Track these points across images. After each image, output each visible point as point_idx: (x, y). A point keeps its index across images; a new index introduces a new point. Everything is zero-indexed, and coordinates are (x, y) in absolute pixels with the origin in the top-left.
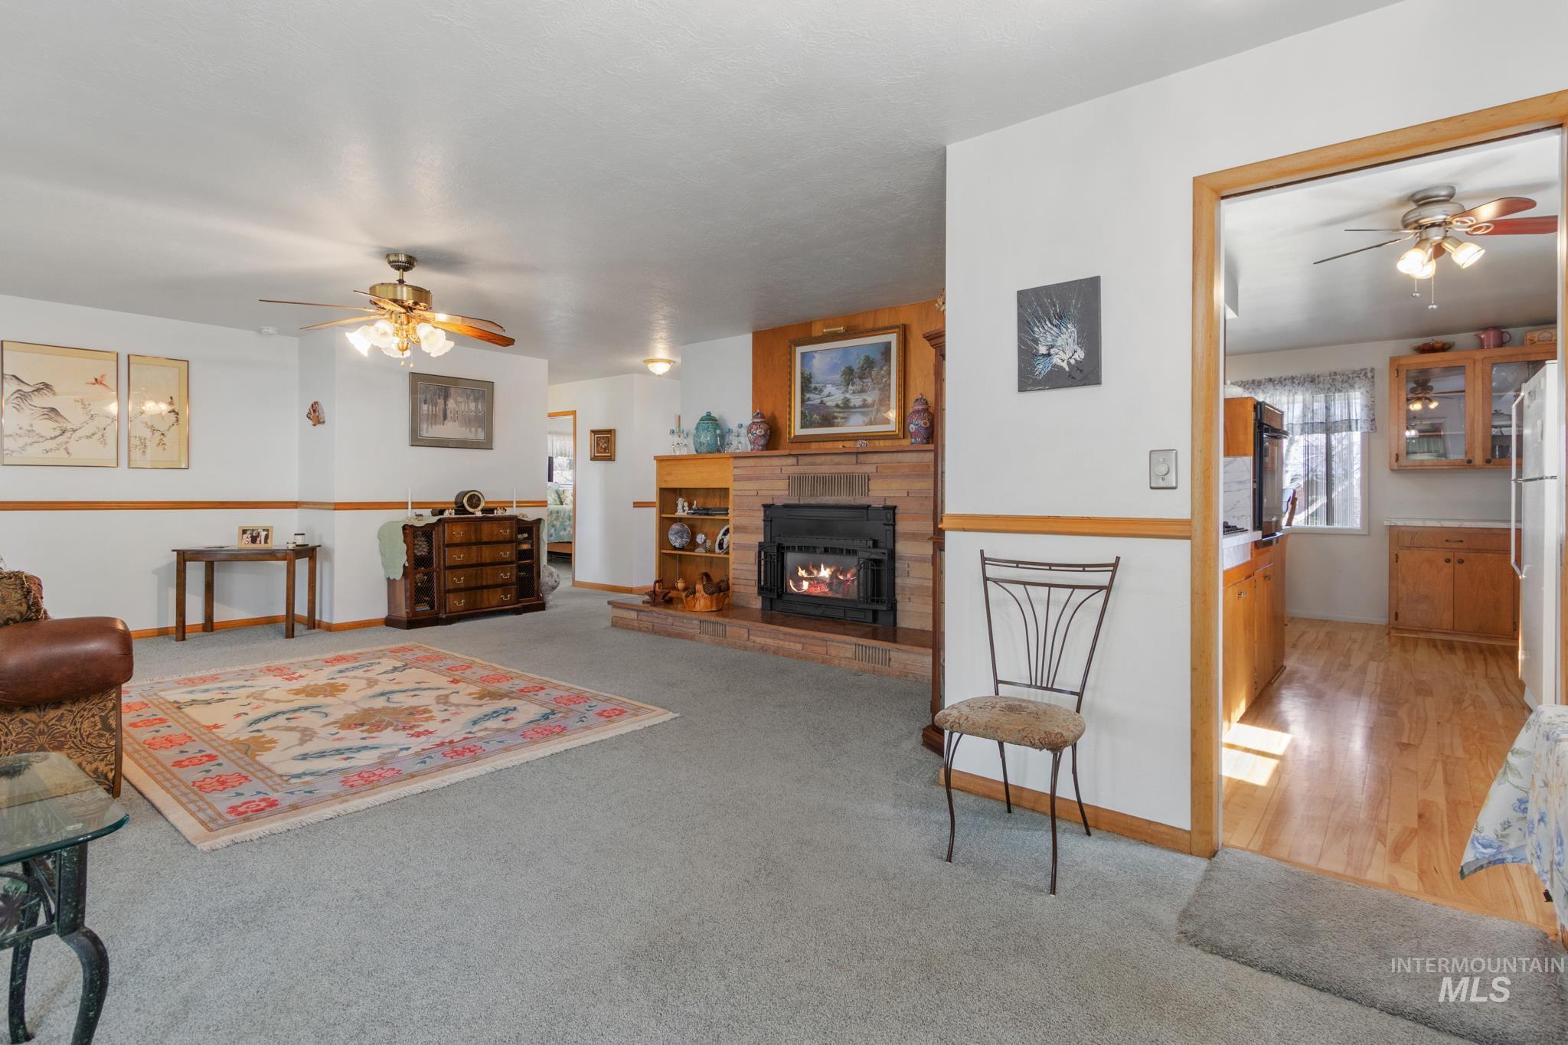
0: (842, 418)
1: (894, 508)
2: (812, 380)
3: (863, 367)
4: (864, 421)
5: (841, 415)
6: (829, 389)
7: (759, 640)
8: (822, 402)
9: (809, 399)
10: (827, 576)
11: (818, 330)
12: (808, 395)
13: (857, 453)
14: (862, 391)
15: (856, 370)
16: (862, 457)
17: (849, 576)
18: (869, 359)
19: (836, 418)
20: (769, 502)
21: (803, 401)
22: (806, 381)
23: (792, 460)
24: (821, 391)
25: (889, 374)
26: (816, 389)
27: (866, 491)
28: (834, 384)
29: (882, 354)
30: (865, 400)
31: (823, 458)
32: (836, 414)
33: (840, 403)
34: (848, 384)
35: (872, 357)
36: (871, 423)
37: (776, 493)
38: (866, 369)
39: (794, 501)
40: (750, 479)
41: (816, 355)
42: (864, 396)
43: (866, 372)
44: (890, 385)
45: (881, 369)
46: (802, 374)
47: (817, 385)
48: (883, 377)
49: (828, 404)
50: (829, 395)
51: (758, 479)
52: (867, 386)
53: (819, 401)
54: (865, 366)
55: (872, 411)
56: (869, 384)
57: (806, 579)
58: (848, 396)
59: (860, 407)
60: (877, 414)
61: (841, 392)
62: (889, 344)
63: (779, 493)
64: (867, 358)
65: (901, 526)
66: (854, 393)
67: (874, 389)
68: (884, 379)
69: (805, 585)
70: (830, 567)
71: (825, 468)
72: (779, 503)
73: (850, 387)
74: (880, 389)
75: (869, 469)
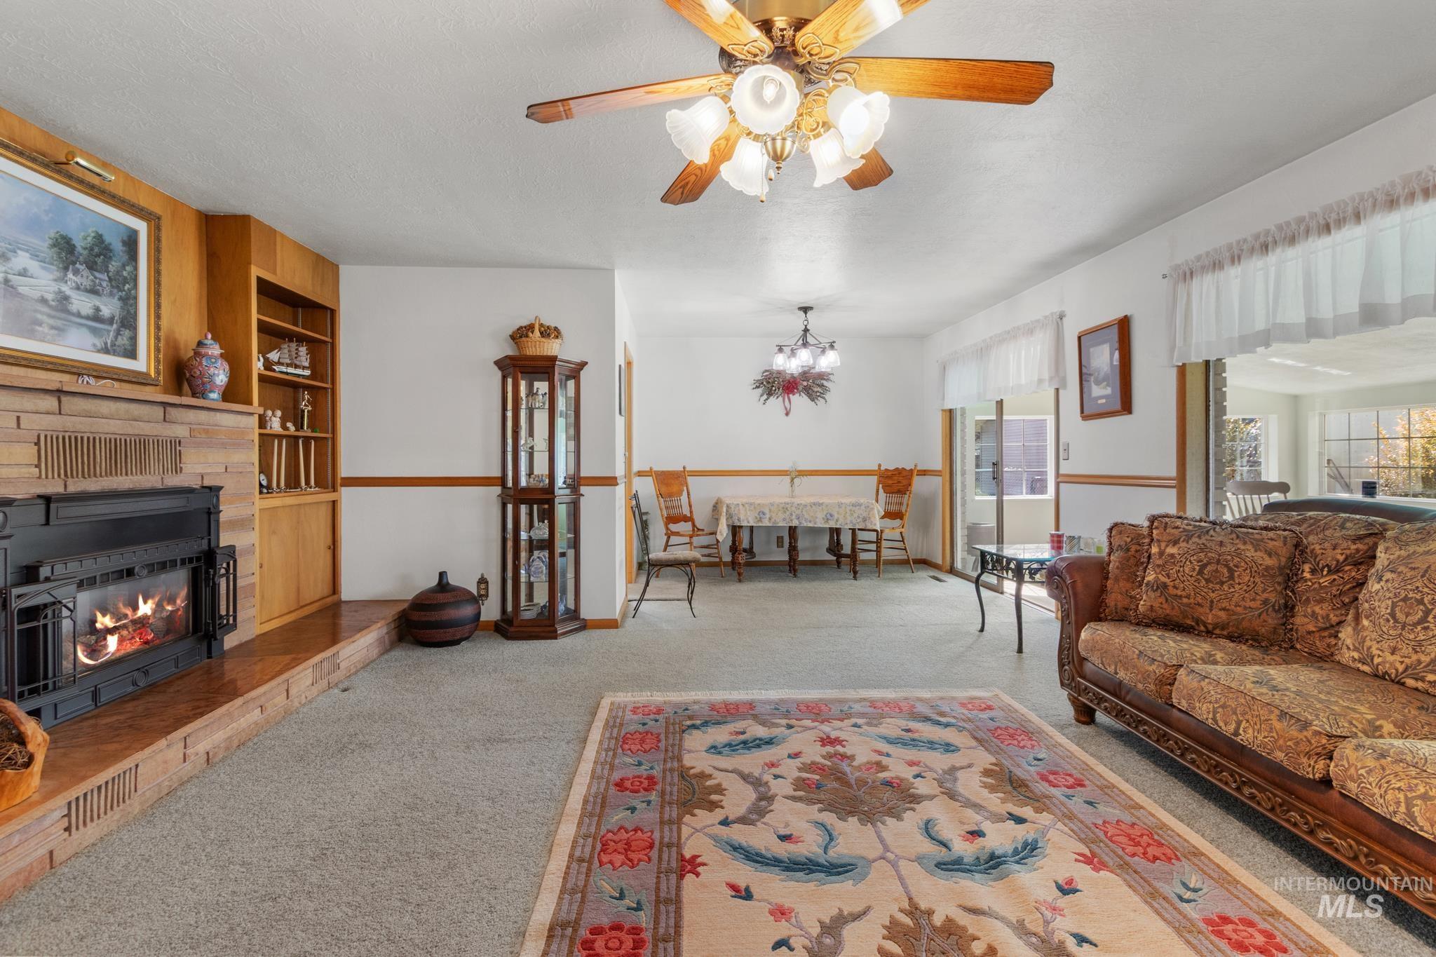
0: (52, 328)
1: (218, 489)
3: (91, 249)
4: (94, 345)
5: (51, 322)
6: (22, 260)
13: (165, 405)
14: (93, 291)
15: (79, 250)
16: (172, 413)
17: (178, 602)
18: (102, 242)
19: (39, 323)
23: (51, 402)
25: (135, 280)
27: (178, 467)
28: (34, 256)
29: (125, 243)
30: (98, 309)
32: (40, 317)
33: (48, 297)
34: (66, 269)
35: (108, 238)
36: (106, 350)
38: (98, 255)
39: (53, 488)
42: (96, 301)
43: (98, 261)
44: (136, 298)
45: (124, 266)
48: (125, 281)
52: (101, 285)
54: (96, 250)
55: (109, 331)
56: (104, 284)
57: (111, 631)
58: (65, 289)
59: (88, 318)
60: (116, 338)
61: (50, 277)
62: (136, 232)
63: (13, 473)
64: (99, 238)
65: (228, 512)
66: (78, 288)
67: (111, 295)
68: (127, 286)
69: (113, 643)
70: (152, 597)
73: (70, 276)
74: (121, 299)
75: (180, 431)
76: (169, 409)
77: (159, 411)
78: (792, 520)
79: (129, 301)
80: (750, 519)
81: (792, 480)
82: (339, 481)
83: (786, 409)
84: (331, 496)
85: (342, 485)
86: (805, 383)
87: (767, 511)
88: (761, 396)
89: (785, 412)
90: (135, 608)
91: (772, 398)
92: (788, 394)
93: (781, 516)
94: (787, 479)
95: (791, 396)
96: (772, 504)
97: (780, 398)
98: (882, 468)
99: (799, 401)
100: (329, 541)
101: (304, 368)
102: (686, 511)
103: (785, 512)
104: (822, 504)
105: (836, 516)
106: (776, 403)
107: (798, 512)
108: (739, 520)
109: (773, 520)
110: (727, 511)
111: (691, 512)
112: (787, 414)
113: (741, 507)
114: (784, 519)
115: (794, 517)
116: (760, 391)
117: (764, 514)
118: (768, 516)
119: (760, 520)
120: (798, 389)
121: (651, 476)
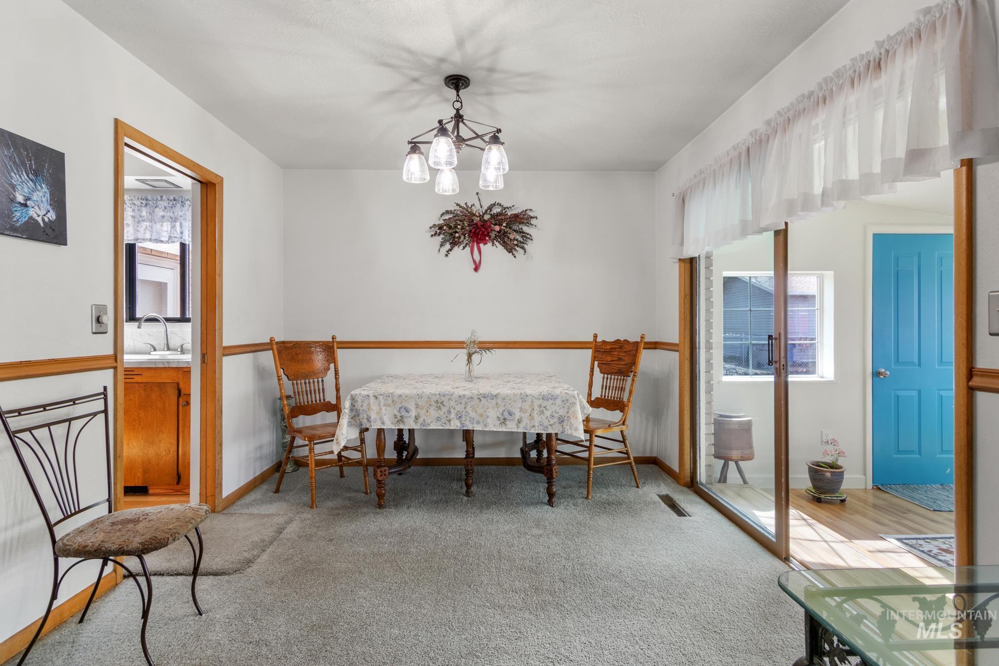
78: (449, 421)
80: (386, 419)
81: (470, 356)
83: (474, 262)
86: (497, 228)
87: (411, 406)
88: (442, 245)
89: (474, 266)
91: (456, 248)
92: (478, 243)
93: (434, 413)
94: (463, 353)
95: (481, 245)
96: (420, 396)
97: (468, 249)
98: (599, 339)
99: (492, 252)
102: (331, 398)
103: (440, 408)
104: (496, 396)
105: (518, 414)
106: (462, 254)
107: (459, 408)
108: (369, 420)
109: (421, 420)
110: (353, 405)
111: (338, 398)
112: (476, 269)
113: (372, 400)
114: (438, 419)
115: (453, 416)
116: (439, 239)
117: (407, 411)
118: (413, 414)
119: (401, 420)
120: (490, 237)
121: (272, 349)
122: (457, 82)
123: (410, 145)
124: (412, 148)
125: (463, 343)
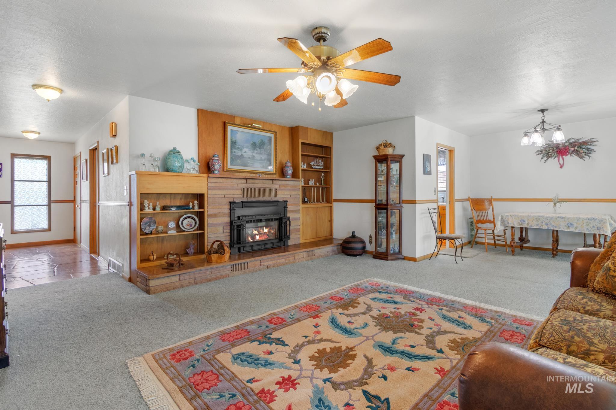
0: (251, 164)
1: (287, 201)
2: (237, 143)
3: (260, 144)
4: (261, 166)
5: (251, 162)
6: (245, 150)
7: (265, 264)
8: (242, 155)
9: (235, 152)
10: (267, 232)
11: (238, 121)
12: (234, 150)
13: (272, 180)
14: (260, 154)
15: (257, 144)
16: (274, 182)
17: (275, 230)
19: (249, 163)
20: (232, 200)
21: (231, 152)
22: (234, 143)
23: (244, 181)
24: (241, 150)
26: (238, 148)
27: (276, 196)
28: (247, 148)
29: (268, 140)
30: (261, 158)
31: (259, 181)
32: (249, 162)
33: (250, 157)
34: (254, 150)
35: (264, 140)
36: (264, 167)
37: (235, 196)
39: (245, 200)
40: (219, 189)
41: (239, 133)
42: (261, 156)
43: (262, 146)
45: (268, 146)
46: (231, 139)
47: (239, 147)
49: (245, 156)
50: (245, 152)
51: (224, 189)
52: (262, 152)
53: (240, 154)
55: (264, 163)
57: (257, 235)
58: (254, 154)
59: (259, 160)
60: (266, 164)
61: (251, 152)
62: (271, 137)
63: (237, 196)
64: (262, 141)
65: (290, 208)
66: (257, 154)
67: (265, 154)
68: (269, 151)
69: (257, 237)
70: (268, 228)
71: (259, 185)
72: (236, 200)
73: (255, 151)
74: (267, 154)
75: (277, 186)
76: (274, 181)
77: (271, 182)
78: (542, 226)
79: (270, 155)
80: (515, 223)
81: (555, 204)
82: (332, 200)
83: (560, 164)
84: (330, 205)
85: (334, 202)
86: (573, 149)
87: (526, 219)
88: (542, 159)
89: (560, 166)
90: (263, 230)
91: (550, 159)
92: (562, 156)
93: (535, 222)
94: (552, 204)
95: (564, 157)
96: (529, 216)
97: (556, 159)
99: (571, 160)
100: (329, 219)
101: (321, 166)
102: (491, 218)
103: (538, 221)
104: (564, 218)
105: (575, 225)
106: (553, 162)
107: (546, 221)
108: (508, 223)
109: (530, 225)
110: (502, 219)
111: (494, 219)
112: (561, 167)
113: (509, 217)
114: (537, 225)
115: (544, 224)
116: (541, 156)
117: (524, 221)
118: (526, 222)
119: (522, 224)
120: (569, 153)
121: (469, 201)
122: (543, 111)
123: (524, 134)
124: (525, 135)
125: (552, 199)
